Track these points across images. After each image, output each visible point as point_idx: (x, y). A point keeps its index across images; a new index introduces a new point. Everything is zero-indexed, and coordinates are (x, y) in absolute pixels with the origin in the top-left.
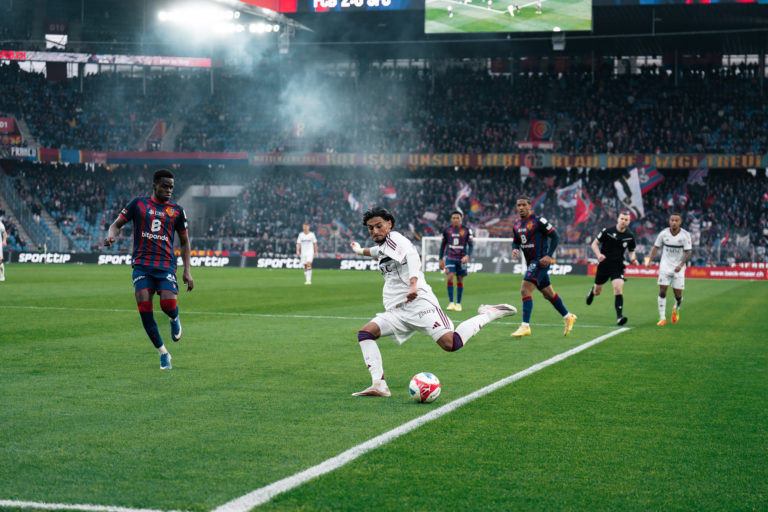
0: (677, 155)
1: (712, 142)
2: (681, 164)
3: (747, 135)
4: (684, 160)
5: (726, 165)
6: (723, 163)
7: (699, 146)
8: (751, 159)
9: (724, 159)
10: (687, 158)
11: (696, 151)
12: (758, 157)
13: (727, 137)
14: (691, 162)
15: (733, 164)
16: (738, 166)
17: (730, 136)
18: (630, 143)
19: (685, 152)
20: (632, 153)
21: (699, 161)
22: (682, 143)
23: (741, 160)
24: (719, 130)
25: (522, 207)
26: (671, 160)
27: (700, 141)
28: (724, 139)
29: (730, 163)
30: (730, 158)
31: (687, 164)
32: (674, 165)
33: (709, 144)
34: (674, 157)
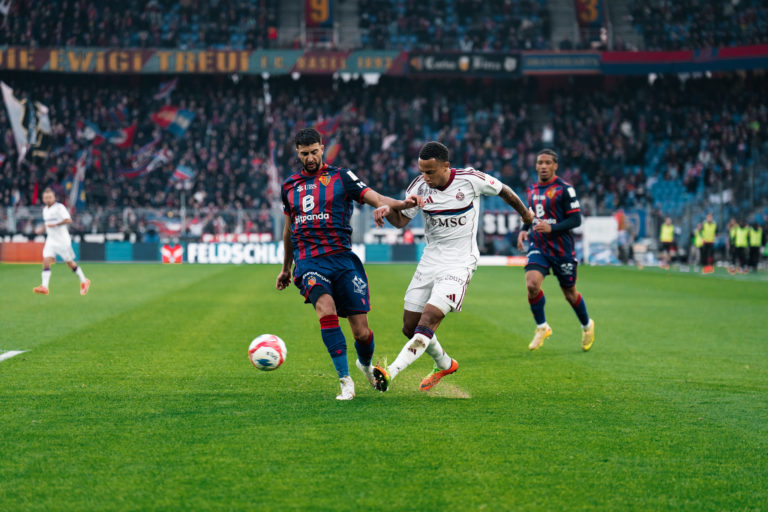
0: (108, 50)
1: (166, 28)
2: (113, 65)
3: (223, 15)
4: (119, 60)
5: (191, 68)
6: (185, 65)
7: (143, 35)
8: (233, 57)
9: (186, 57)
10: (124, 56)
11: (138, 43)
12: (244, 54)
13: (190, 21)
14: (130, 61)
15: (203, 67)
16: (211, 71)
17: (195, 17)
18: (23, 28)
19: (121, 46)
20: (26, 45)
21: (144, 61)
22: (112, 30)
23: (215, 59)
24: (176, 8)
25: (544, 165)
26: (95, 57)
27: (145, 26)
28: (185, 23)
29: (197, 65)
30: (197, 56)
31: (124, 66)
32: (100, 67)
33: (161, 31)
34: (101, 53)
